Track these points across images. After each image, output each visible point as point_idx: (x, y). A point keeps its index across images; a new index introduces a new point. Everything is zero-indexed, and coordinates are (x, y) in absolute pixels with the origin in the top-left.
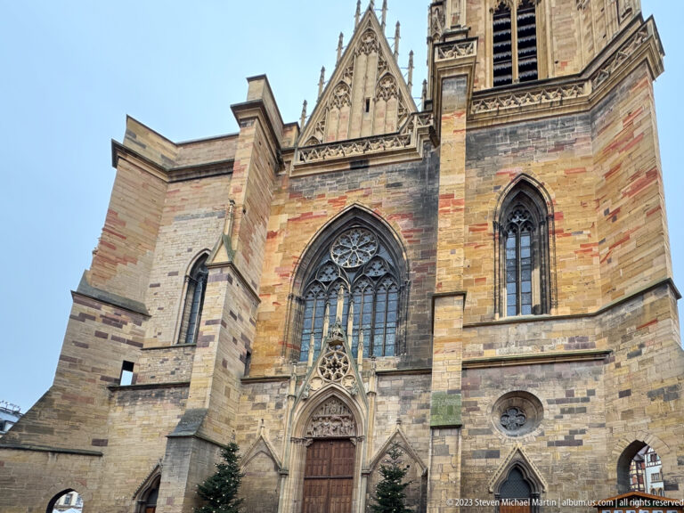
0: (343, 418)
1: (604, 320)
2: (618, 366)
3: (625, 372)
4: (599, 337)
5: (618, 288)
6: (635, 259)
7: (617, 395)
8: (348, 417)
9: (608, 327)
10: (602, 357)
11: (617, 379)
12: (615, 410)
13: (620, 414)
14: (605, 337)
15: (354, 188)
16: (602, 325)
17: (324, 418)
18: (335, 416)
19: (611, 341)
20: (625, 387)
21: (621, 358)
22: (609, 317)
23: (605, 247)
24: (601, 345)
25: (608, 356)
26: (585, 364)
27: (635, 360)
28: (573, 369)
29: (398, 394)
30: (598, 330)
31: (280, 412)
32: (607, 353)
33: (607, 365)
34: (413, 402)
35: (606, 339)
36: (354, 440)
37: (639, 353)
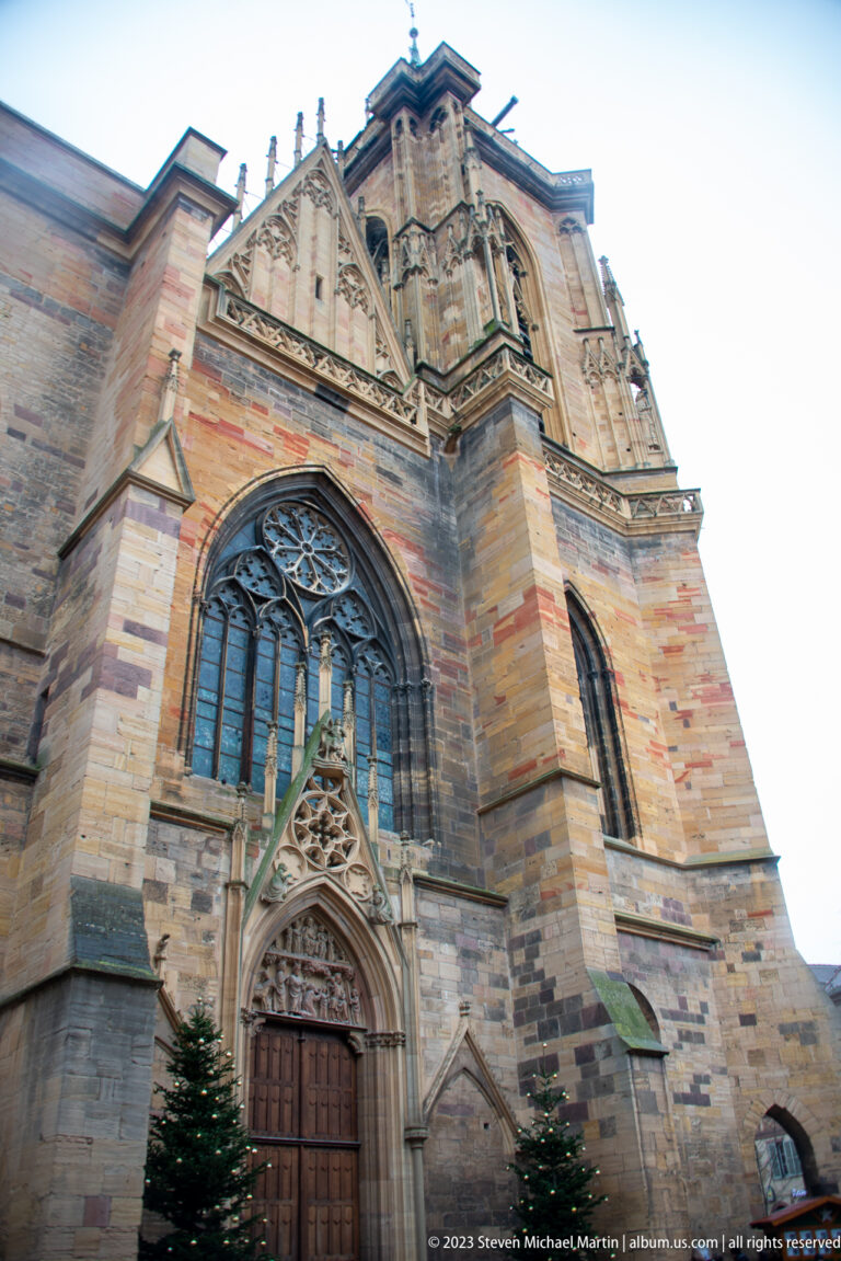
0: (334, 971)
1: (698, 881)
2: (731, 969)
3: (743, 982)
4: (695, 908)
5: (710, 836)
6: (726, 803)
7: (738, 1020)
8: (343, 972)
9: (706, 896)
10: (705, 946)
11: (732, 990)
12: (737, 1045)
13: (746, 1054)
14: (704, 912)
15: (322, 435)
16: (697, 889)
17: (291, 963)
18: (318, 964)
19: (715, 923)
20: (748, 1009)
21: (733, 956)
22: (706, 881)
23: (678, 760)
24: (701, 925)
25: (713, 948)
26: (689, 952)
27: (753, 966)
28: (680, 957)
29: (453, 941)
30: (691, 897)
31: (204, 922)
32: (713, 942)
33: (715, 963)
34: (480, 965)
35: (706, 917)
36: (359, 1036)
37: (757, 958)
